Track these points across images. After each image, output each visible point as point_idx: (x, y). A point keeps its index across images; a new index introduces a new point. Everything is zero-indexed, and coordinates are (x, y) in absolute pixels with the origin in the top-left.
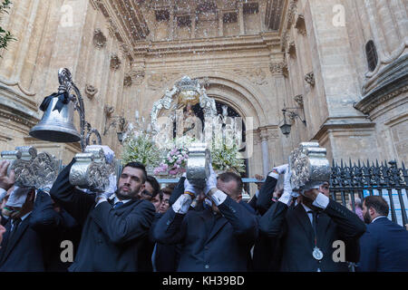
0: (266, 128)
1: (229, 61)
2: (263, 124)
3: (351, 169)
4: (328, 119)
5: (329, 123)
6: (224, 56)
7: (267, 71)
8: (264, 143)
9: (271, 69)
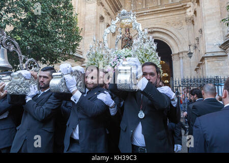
0: (182, 53)
1: (163, 18)
2: (181, 51)
3: (201, 79)
4: (206, 53)
5: (206, 55)
6: (161, 16)
7: (183, 22)
8: (181, 60)
9: (186, 20)
